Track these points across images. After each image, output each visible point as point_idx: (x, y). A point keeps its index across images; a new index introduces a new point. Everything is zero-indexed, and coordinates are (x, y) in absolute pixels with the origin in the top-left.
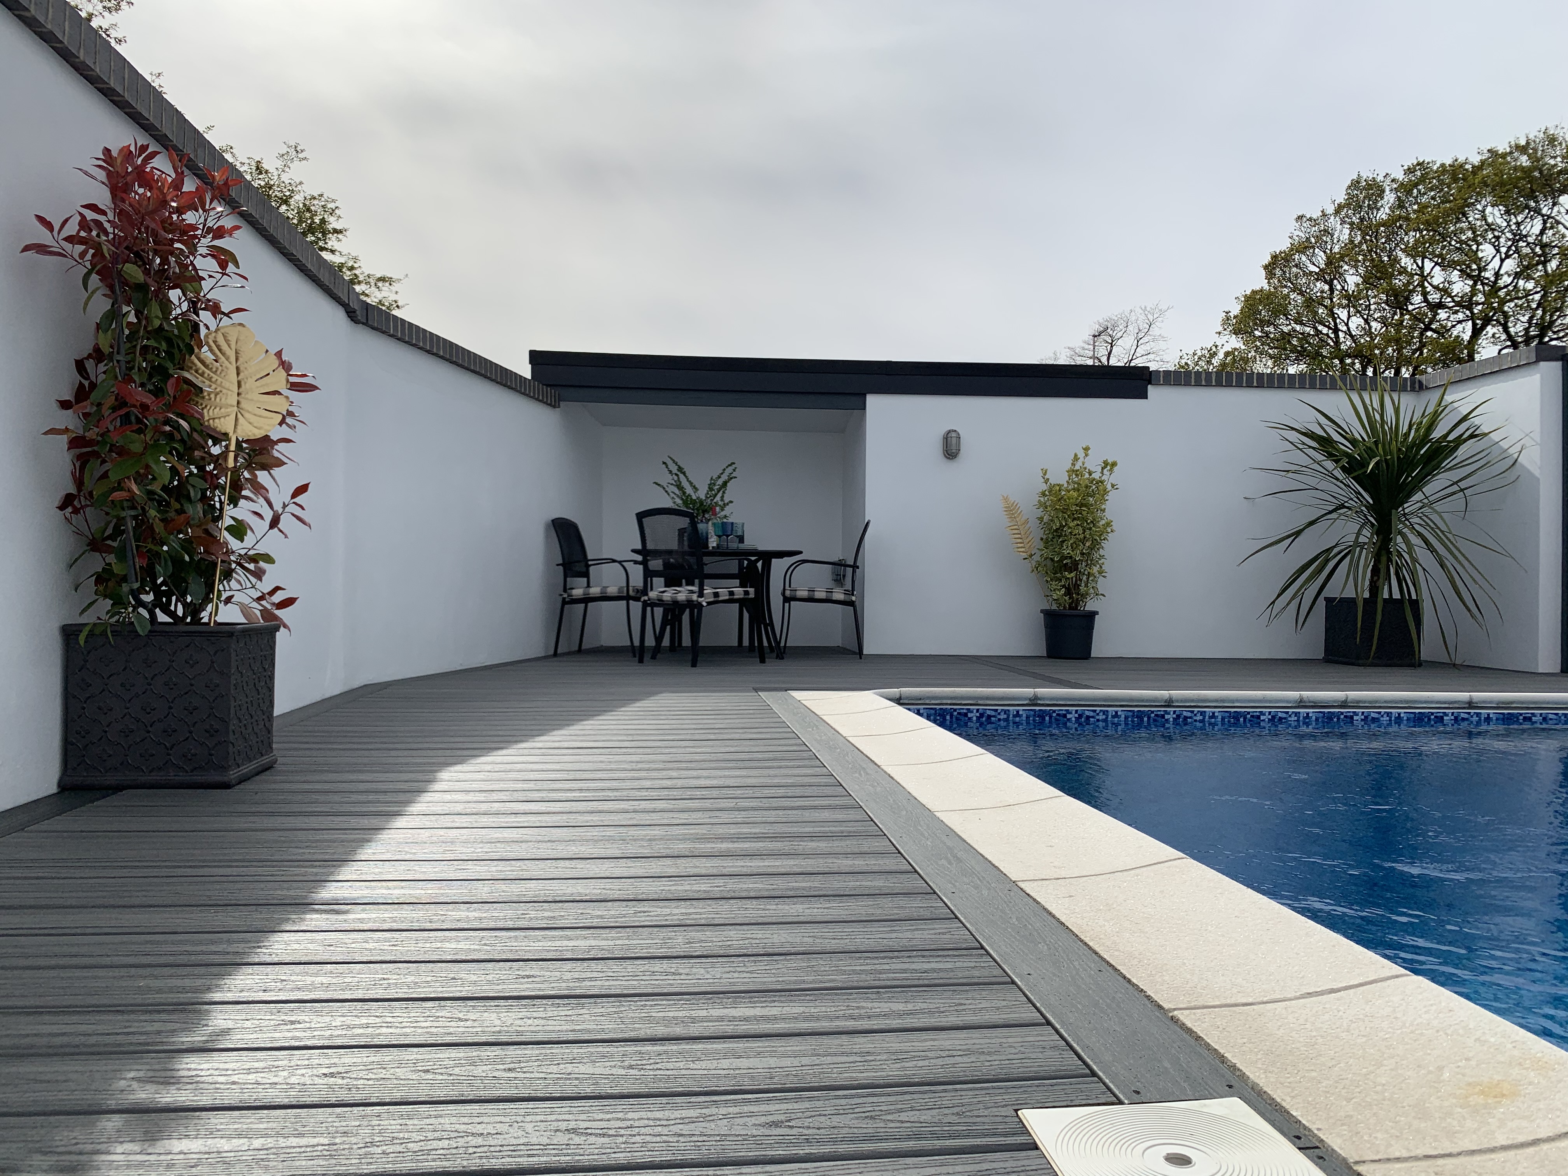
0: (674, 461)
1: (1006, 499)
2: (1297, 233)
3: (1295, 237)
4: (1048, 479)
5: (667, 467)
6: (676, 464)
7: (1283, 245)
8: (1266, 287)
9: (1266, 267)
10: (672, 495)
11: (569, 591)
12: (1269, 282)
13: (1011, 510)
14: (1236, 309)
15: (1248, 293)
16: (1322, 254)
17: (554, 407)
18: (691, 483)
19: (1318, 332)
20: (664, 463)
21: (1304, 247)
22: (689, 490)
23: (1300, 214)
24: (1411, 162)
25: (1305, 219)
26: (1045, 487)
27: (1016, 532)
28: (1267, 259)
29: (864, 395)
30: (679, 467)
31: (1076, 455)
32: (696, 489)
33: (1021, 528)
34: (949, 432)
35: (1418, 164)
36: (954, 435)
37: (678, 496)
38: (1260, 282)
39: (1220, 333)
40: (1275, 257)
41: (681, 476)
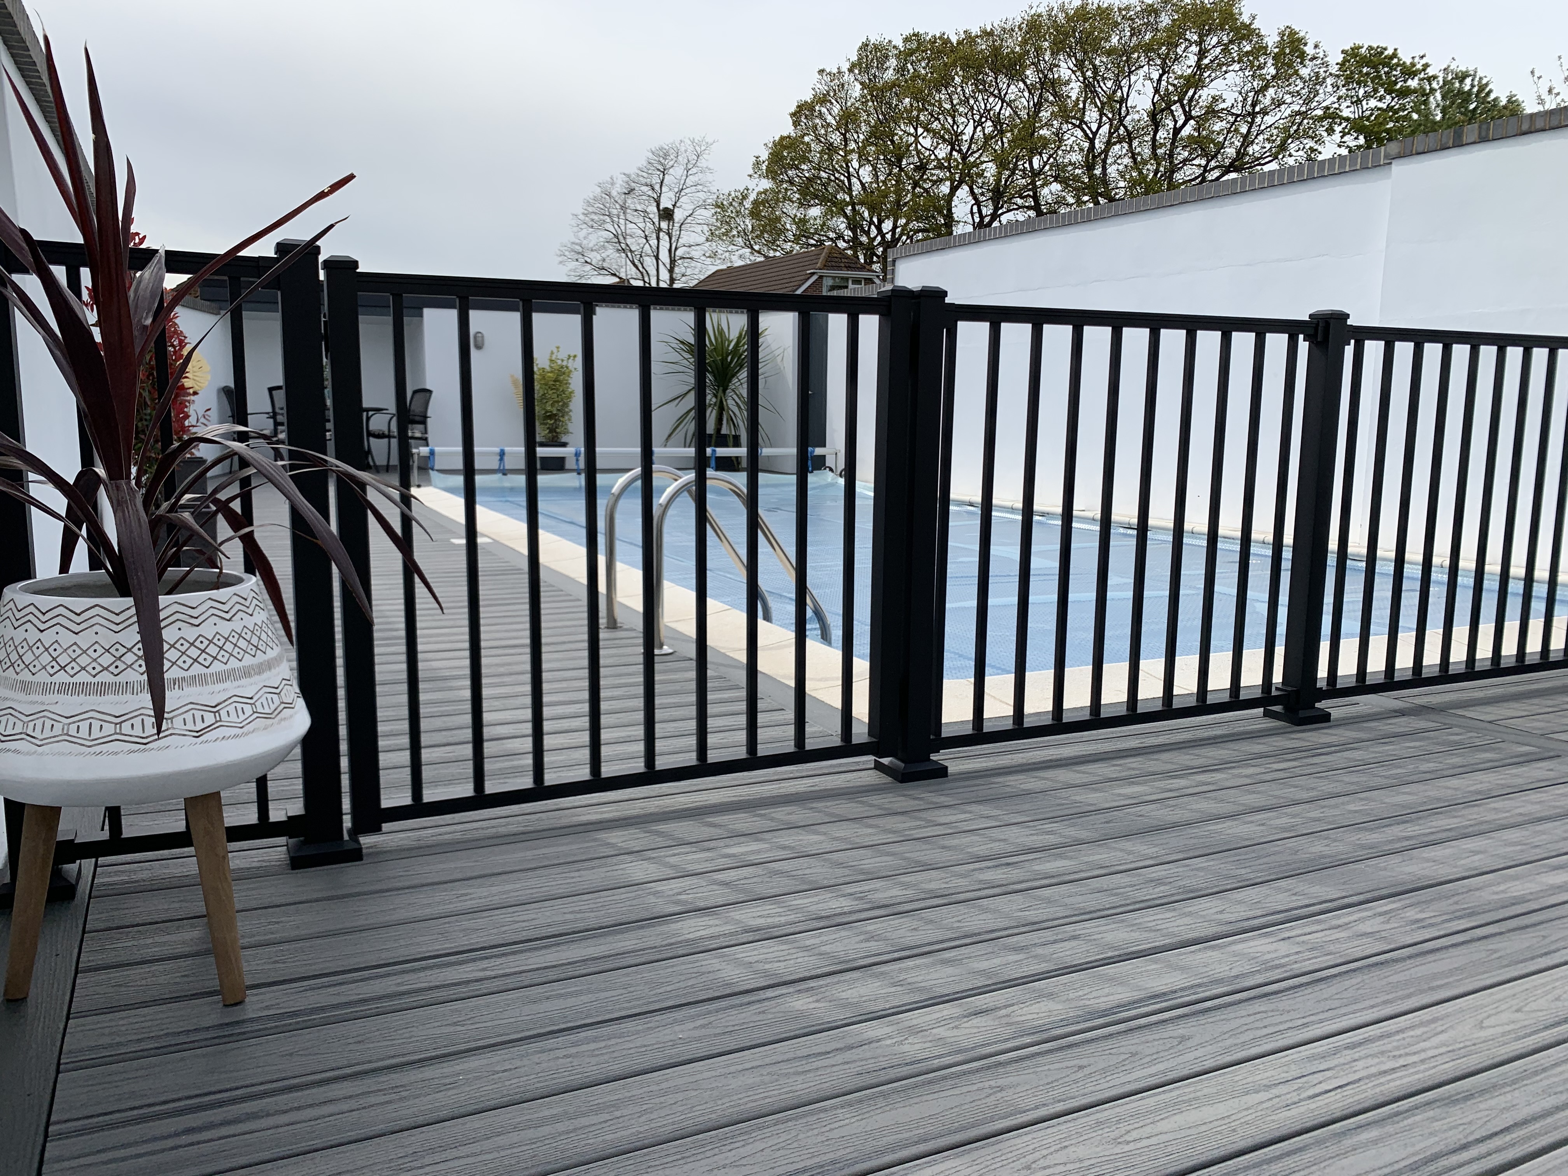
1: (512, 376)
2: (819, 85)
3: (817, 89)
7: (808, 97)
8: (793, 135)
9: (792, 115)
12: (795, 130)
14: (765, 154)
15: (776, 139)
16: (838, 107)
19: (836, 179)
21: (823, 99)
23: (822, 68)
24: (908, 32)
25: (825, 74)
27: (519, 396)
28: (793, 109)
35: (914, 35)
36: (480, 335)
38: (788, 129)
39: (751, 177)
40: (800, 106)
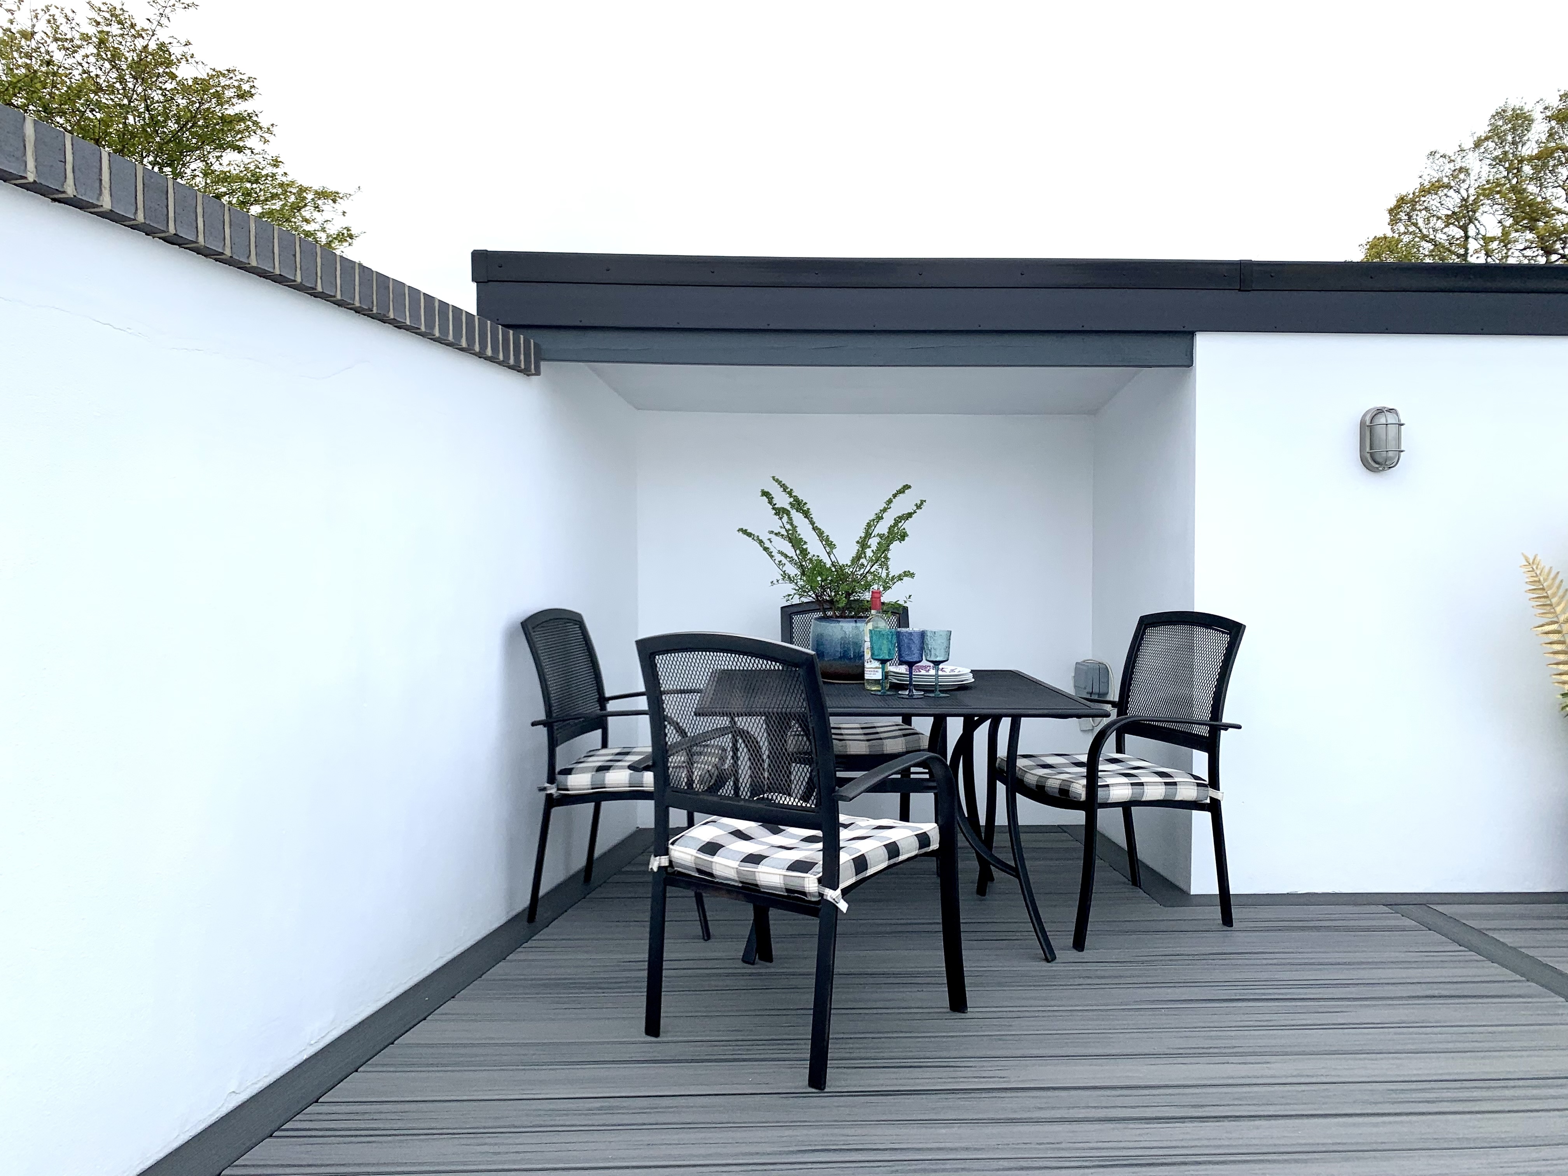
0: (784, 488)
1: (1531, 565)
5: (770, 502)
6: (790, 494)
7: (1410, 187)
8: (1389, 234)
9: (1391, 211)
10: (779, 557)
11: (560, 778)
13: (1545, 588)
17: (526, 372)
18: (820, 533)
20: (765, 494)
21: (1435, 187)
22: (815, 548)
23: (1433, 150)
25: (1437, 156)
27: (1555, 637)
28: (1392, 203)
29: (1192, 334)
30: (796, 499)
32: (829, 545)
34: (1380, 411)
36: (1391, 418)
37: (791, 560)
41: (797, 517)
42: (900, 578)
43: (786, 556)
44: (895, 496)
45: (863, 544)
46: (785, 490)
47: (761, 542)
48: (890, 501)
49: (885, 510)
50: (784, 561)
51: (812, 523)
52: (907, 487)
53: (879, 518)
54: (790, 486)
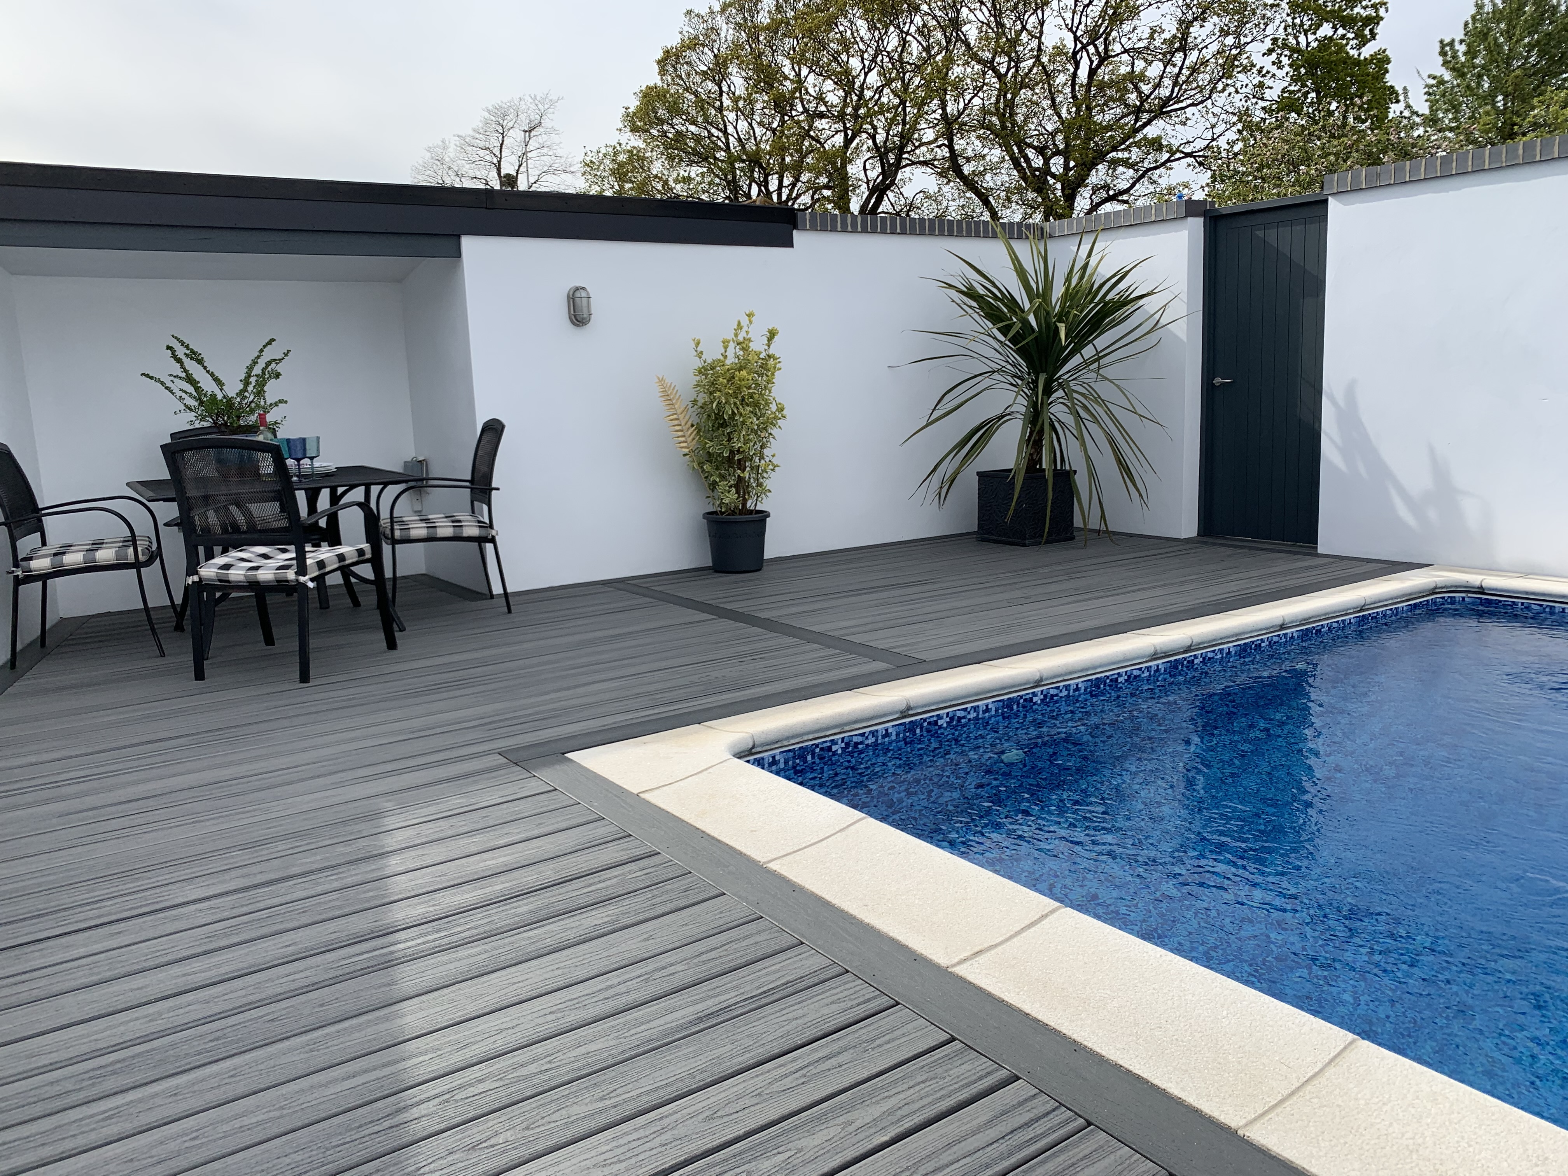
0: (182, 343)
1: (661, 381)
2: (686, 28)
3: (684, 33)
4: (702, 353)
5: (170, 352)
6: (188, 347)
7: (674, 41)
8: (660, 84)
9: (659, 62)
10: (179, 394)
11: (23, 563)
12: (662, 79)
13: (668, 396)
14: (634, 104)
15: (643, 88)
16: (709, 53)
18: (212, 375)
19: (711, 135)
20: (169, 348)
21: (693, 44)
22: (208, 386)
23: (689, 8)
25: (693, 15)
26: (699, 364)
27: (676, 422)
28: (660, 55)
29: (459, 237)
30: (193, 351)
31: (739, 323)
32: (221, 384)
33: (681, 417)
34: (577, 289)
36: (584, 294)
37: (190, 395)
38: (653, 78)
39: (620, 130)
40: (667, 52)
42: (276, 404)
43: (186, 393)
44: (265, 347)
45: (246, 382)
46: (182, 345)
47: (163, 383)
48: (261, 351)
49: (258, 357)
50: (184, 395)
51: (205, 368)
52: (273, 340)
53: (255, 363)
54: (187, 342)
